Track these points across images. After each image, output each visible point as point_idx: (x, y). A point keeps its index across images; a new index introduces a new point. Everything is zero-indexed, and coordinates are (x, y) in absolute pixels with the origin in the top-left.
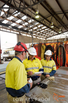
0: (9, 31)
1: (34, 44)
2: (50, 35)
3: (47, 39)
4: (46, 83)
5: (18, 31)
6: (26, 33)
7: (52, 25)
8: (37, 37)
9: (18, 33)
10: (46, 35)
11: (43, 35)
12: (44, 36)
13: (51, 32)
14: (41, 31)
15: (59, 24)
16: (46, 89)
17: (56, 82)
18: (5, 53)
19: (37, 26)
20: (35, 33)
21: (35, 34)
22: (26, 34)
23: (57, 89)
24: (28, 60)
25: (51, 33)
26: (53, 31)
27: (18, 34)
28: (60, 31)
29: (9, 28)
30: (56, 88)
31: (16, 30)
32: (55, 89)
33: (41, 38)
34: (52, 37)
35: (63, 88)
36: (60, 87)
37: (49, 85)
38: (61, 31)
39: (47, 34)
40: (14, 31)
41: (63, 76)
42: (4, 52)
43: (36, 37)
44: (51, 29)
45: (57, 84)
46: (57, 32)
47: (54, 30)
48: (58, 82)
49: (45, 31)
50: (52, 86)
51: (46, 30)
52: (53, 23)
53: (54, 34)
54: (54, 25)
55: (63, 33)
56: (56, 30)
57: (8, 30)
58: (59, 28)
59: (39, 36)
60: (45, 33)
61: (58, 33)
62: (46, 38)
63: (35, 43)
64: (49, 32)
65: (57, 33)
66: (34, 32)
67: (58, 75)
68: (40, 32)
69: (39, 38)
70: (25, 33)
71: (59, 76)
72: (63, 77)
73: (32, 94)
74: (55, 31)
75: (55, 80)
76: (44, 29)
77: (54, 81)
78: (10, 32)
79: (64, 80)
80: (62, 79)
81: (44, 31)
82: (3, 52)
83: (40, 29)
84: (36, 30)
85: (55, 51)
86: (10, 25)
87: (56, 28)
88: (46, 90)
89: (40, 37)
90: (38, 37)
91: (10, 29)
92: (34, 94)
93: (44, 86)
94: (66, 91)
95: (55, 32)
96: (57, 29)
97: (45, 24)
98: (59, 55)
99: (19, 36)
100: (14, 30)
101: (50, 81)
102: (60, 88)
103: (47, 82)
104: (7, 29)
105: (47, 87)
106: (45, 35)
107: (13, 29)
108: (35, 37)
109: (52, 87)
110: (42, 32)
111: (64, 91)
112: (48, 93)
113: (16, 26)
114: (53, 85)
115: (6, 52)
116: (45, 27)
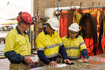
42: (1, 26)
63: (63, 8)
85: (98, 26)
98: (104, 33)
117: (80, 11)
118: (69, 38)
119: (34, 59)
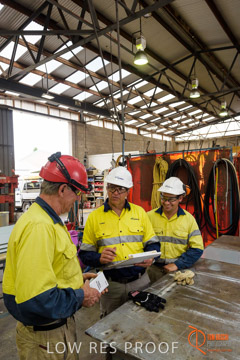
0: (44, 110)
1: (126, 157)
2: (187, 124)
3: (177, 140)
4: (164, 293)
5: (75, 112)
6: (102, 117)
7: (194, 91)
8: (142, 132)
9: (76, 118)
10: (174, 126)
11: (163, 124)
12: (166, 127)
13: (190, 114)
14: (157, 112)
15: (220, 84)
16: (161, 314)
17: (200, 291)
18: (28, 187)
19: (140, 92)
20: (135, 117)
21: (133, 122)
22: (102, 119)
23: (199, 313)
24: (106, 210)
25: (193, 117)
26: (199, 111)
27: (73, 122)
28: (223, 110)
29: (44, 102)
30: (195, 312)
31: (66, 108)
32: (192, 315)
33: (155, 136)
34: (195, 132)
35: (222, 310)
36: (213, 307)
37: (174, 298)
38: (229, 108)
39: (179, 122)
40: (60, 110)
41: (227, 269)
42: (25, 182)
43: (139, 132)
44: (190, 101)
45: (202, 297)
46: (211, 113)
47: (204, 105)
48: (208, 289)
49: (170, 110)
50: (183, 305)
51: (173, 106)
52: (197, 82)
53: (204, 120)
54: (200, 89)
55: (233, 116)
56: (210, 108)
57: (39, 109)
58: (221, 99)
59: (149, 129)
60: (171, 119)
61: (217, 116)
62: (173, 136)
63: (132, 153)
64: (185, 113)
65: (213, 118)
66: (132, 114)
67: (210, 265)
68: (150, 112)
69: (150, 136)
70: (98, 119)
71: (212, 268)
72: (224, 273)
73: (109, 331)
74: (205, 110)
75: (196, 284)
76: (166, 104)
77: (192, 287)
78: (49, 115)
79: (229, 283)
80: (221, 281)
81: (165, 109)
82: (21, 183)
83: (154, 104)
84: (137, 107)
85: (201, 182)
86: (45, 91)
87: (208, 98)
88: (160, 318)
89: (152, 132)
90: (145, 130)
91: (47, 106)
92: (115, 331)
93: (155, 305)
94: (233, 323)
95: (206, 115)
96: (213, 102)
97: (169, 84)
98: (215, 196)
99: (78, 127)
100: (61, 106)
101: (177, 287)
102: (212, 312)
103: (168, 289)
104: (36, 104)
105: (163, 308)
106: (169, 125)
107: (56, 104)
108: (135, 132)
109: (182, 309)
110: (161, 115)
111: (224, 321)
112: (166, 327)
113: (66, 94)
114: (187, 299)
115: (32, 185)
116: (170, 97)
117: (165, 156)
118: (163, 214)
119: (99, 284)
